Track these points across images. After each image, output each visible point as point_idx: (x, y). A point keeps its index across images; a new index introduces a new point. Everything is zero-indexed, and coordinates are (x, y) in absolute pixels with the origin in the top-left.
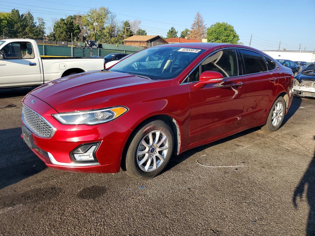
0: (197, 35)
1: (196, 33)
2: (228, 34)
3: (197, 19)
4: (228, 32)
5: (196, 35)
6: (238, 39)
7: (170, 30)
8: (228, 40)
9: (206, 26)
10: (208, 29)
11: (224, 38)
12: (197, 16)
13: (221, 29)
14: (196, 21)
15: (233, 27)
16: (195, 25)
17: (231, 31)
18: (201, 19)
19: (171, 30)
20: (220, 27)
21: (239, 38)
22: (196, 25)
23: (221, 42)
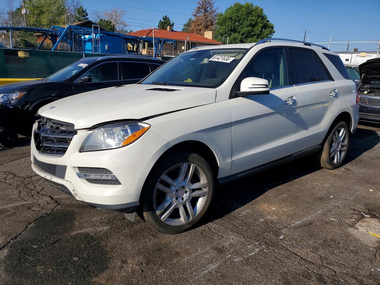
0: (201, 25)
1: (199, 22)
2: (253, 23)
4: (254, 18)
5: (200, 27)
6: (272, 32)
7: (161, 22)
8: (252, 34)
9: (217, 11)
11: (246, 29)
13: (241, 13)
15: (262, 10)
16: (200, 10)
17: (259, 16)
19: (163, 21)
20: (239, 11)
21: (274, 29)
22: (202, 11)
23: (240, 36)
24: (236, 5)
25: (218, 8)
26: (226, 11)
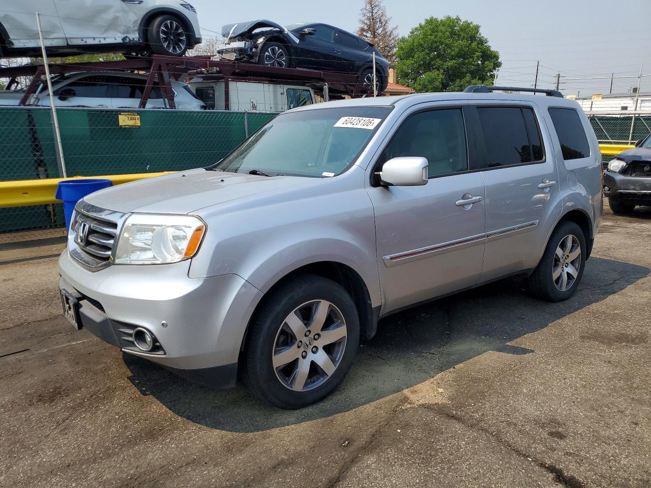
2: (465, 50)
3: (368, 15)
6: (497, 65)
9: (395, 33)
10: (403, 40)
11: (450, 63)
12: (369, 7)
13: (440, 34)
14: (366, 21)
15: (477, 28)
16: (365, 34)
17: (473, 38)
18: (380, 12)
21: (499, 61)
23: (441, 76)
24: (431, 22)
25: (396, 28)
26: (412, 33)
